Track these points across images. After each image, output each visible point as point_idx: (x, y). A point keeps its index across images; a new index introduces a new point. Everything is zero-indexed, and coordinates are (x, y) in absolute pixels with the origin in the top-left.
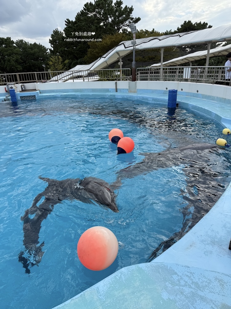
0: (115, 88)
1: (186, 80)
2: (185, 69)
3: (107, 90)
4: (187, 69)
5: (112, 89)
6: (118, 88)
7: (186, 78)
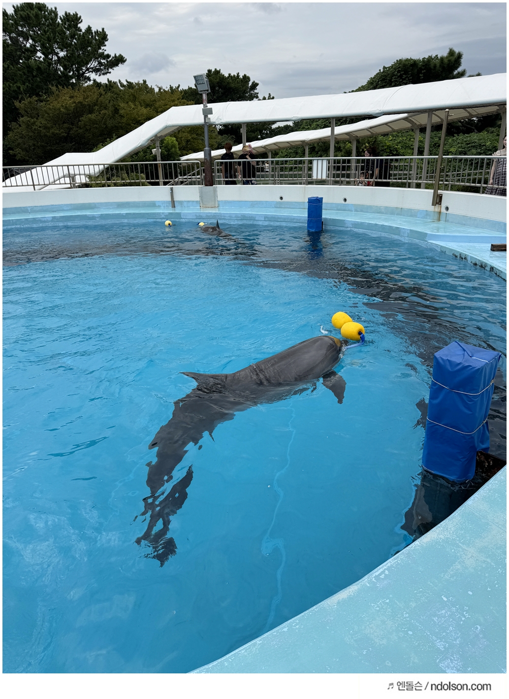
0: (169, 199)
1: (322, 182)
2: (315, 163)
3: (153, 204)
4: (320, 162)
5: (164, 202)
6: (176, 199)
7: (319, 177)
